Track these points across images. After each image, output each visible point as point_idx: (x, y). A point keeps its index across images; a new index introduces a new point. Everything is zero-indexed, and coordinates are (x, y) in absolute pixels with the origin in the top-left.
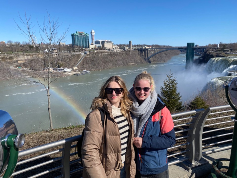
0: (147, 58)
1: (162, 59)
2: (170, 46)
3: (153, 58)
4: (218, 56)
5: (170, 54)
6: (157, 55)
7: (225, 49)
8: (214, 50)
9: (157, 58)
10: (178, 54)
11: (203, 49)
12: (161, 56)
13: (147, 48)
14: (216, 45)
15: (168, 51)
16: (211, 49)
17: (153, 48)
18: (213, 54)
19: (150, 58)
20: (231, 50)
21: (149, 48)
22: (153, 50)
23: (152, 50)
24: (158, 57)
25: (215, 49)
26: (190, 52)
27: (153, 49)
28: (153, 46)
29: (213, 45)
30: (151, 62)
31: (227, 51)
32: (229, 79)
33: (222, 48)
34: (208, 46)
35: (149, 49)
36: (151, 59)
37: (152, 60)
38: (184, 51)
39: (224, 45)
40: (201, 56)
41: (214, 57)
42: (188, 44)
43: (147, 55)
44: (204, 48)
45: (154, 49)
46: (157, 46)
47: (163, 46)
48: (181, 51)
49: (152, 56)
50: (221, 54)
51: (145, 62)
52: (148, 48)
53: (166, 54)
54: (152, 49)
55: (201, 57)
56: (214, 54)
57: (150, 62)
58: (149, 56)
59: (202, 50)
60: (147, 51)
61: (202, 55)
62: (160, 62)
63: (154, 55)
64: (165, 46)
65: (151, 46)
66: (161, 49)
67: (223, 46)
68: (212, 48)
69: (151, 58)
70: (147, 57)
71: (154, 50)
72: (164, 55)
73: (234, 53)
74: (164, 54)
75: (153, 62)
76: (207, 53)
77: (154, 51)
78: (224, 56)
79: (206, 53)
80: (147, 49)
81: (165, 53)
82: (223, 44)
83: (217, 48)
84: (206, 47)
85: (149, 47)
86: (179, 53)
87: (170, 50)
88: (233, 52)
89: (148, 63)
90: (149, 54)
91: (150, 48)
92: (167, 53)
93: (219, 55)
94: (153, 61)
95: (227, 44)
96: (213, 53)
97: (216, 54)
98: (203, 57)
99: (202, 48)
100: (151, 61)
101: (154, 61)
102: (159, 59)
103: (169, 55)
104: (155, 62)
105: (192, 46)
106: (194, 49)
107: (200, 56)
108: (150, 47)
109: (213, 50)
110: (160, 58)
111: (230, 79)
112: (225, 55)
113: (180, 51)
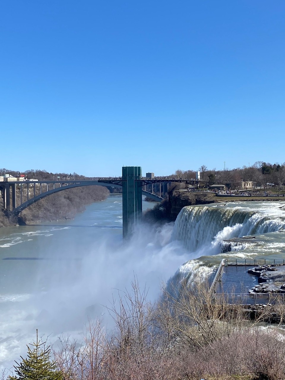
0: (11, 210)
1: (58, 211)
2: (80, 174)
3: (30, 209)
4: (199, 202)
5: (80, 197)
6: (43, 201)
7: (214, 184)
8: (190, 186)
9: (42, 209)
10: (103, 198)
11: (163, 183)
12: (54, 204)
13: (12, 179)
14: (193, 174)
15: (74, 190)
16: (182, 184)
17: (31, 180)
18: (187, 196)
19: (22, 209)
20: (228, 186)
21: (18, 180)
22: (31, 188)
23: (28, 187)
24: (45, 206)
25: (192, 183)
26: (132, 193)
27: (31, 185)
28: (29, 175)
29: (186, 173)
30: (27, 222)
31: (219, 188)
32: (223, 263)
33: (206, 182)
34: (176, 176)
35: (18, 182)
36: (25, 212)
37: (30, 217)
38: (117, 189)
39: (212, 173)
40: (162, 201)
41: (190, 204)
42: (125, 170)
43: (11, 200)
44: (167, 181)
45: (32, 182)
46: (43, 176)
47: (60, 175)
48: (111, 191)
49: (28, 205)
50: (205, 195)
51: (7, 221)
52: (14, 179)
53: (68, 198)
54: (28, 183)
55: (160, 206)
56: (191, 196)
57: (21, 222)
58: (18, 203)
59: (162, 187)
60: (11, 190)
61: (164, 200)
62: (53, 220)
63: (35, 201)
64: (65, 176)
65: (24, 174)
66: (54, 183)
67: (209, 177)
68: (184, 181)
69: (27, 209)
70: (11, 206)
71: (34, 187)
72: (63, 200)
73: (234, 195)
74: (65, 198)
75: (32, 223)
76: (174, 193)
77: (34, 190)
78: (213, 202)
79: (170, 193)
80: (12, 184)
81: (66, 196)
82: (210, 172)
83: (197, 182)
84: (171, 179)
85: (16, 177)
86: (104, 194)
87: (81, 188)
88: (232, 191)
89: (18, 225)
90: (18, 197)
91: (22, 179)
92: (72, 196)
93: (203, 199)
94: (32, 220)
95: (218, 173)
96: (188, 194)
97: (196, 195)
98: (165, 204)
99: (163, 181)
100: (26, 220)
101: (35, 217)
102: (48, 214)
103: (77, 200)
104: (38, 222)
105: (136, 174)
106: (140, 183)
107: (160, 203)
108: (20, 177)
109: (186, 188)
110: (52, 210)
111: (225, 262)
112: (214, 199)
113: (108, 191)
